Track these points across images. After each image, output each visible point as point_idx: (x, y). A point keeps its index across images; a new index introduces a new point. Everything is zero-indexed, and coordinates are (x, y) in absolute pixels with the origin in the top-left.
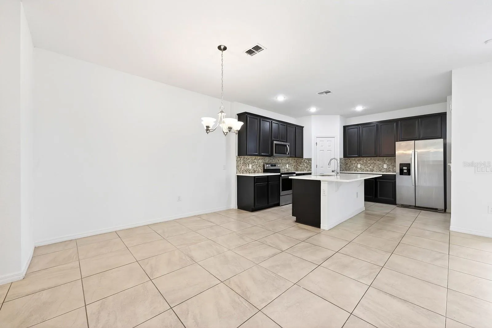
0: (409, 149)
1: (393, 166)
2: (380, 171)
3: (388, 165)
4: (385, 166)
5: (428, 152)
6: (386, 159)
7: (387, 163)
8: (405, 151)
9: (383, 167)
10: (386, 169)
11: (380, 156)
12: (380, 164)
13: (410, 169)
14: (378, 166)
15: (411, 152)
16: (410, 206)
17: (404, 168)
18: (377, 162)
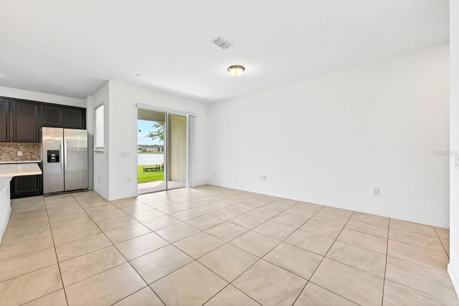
0: (58, 136)
1: (31, 153)
2: (11, 159)
3: (24, 152)
4: (20, 154)
5: (76, 140)
6: (21, 145)
7: (23, 150)
8: (53, 137)
9: (17, 155)
10: (21, 157)
11: (15, 140)
12: (12, 151)
13: (59, 156)
14: (9, 154)
15: (60, 139)
16: (58, 192)
17: (52, 155)
18: (7, 148)
